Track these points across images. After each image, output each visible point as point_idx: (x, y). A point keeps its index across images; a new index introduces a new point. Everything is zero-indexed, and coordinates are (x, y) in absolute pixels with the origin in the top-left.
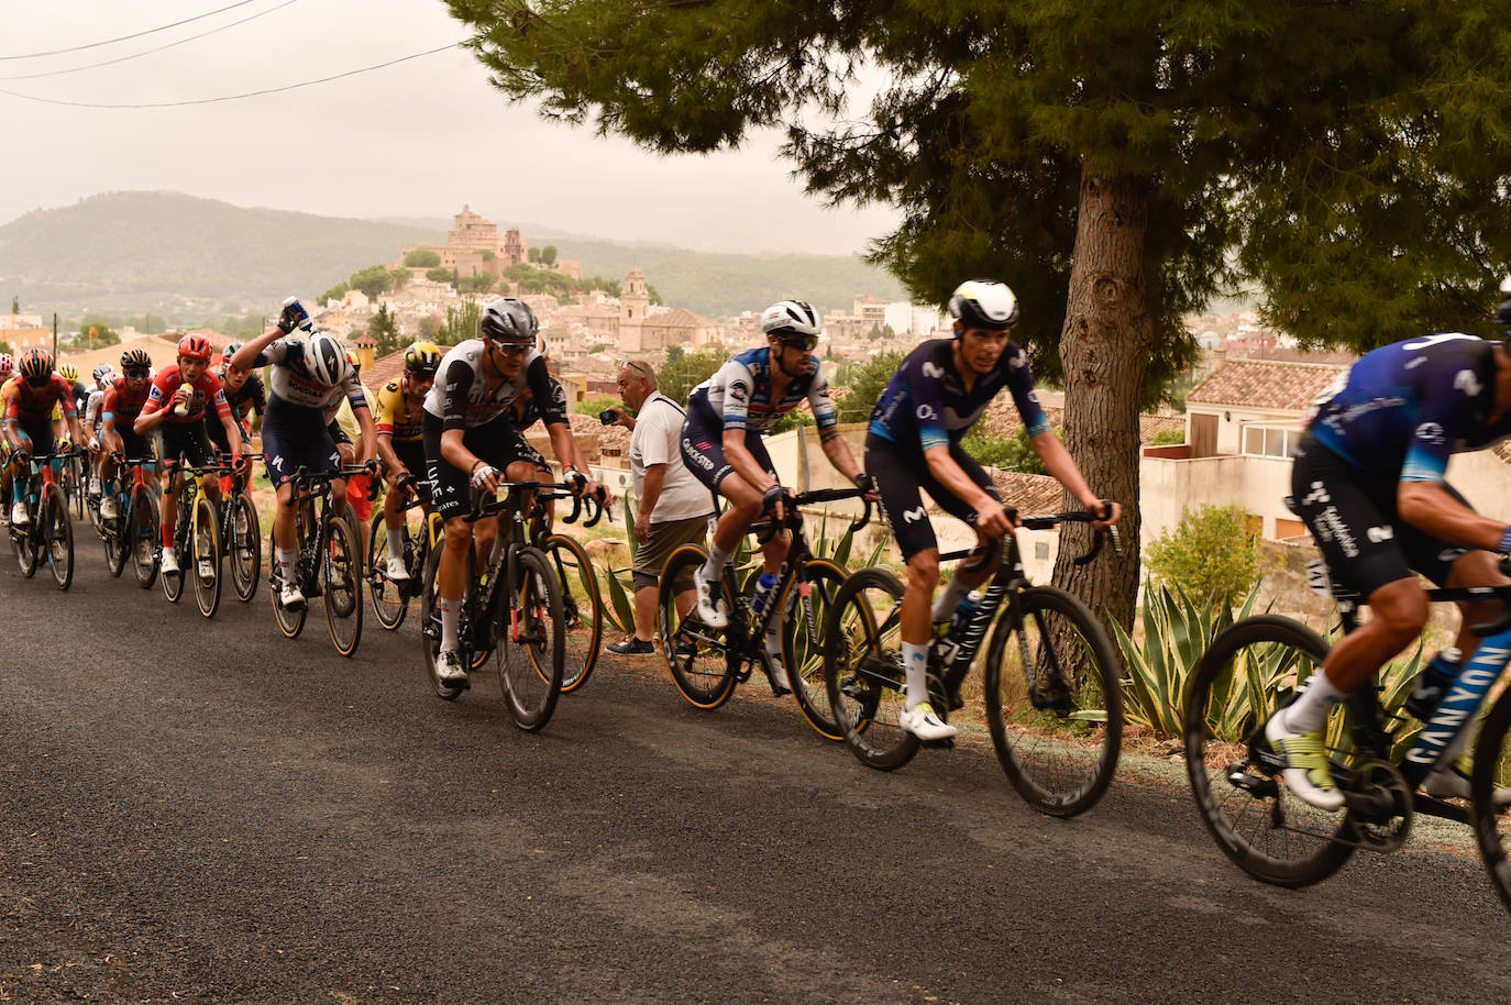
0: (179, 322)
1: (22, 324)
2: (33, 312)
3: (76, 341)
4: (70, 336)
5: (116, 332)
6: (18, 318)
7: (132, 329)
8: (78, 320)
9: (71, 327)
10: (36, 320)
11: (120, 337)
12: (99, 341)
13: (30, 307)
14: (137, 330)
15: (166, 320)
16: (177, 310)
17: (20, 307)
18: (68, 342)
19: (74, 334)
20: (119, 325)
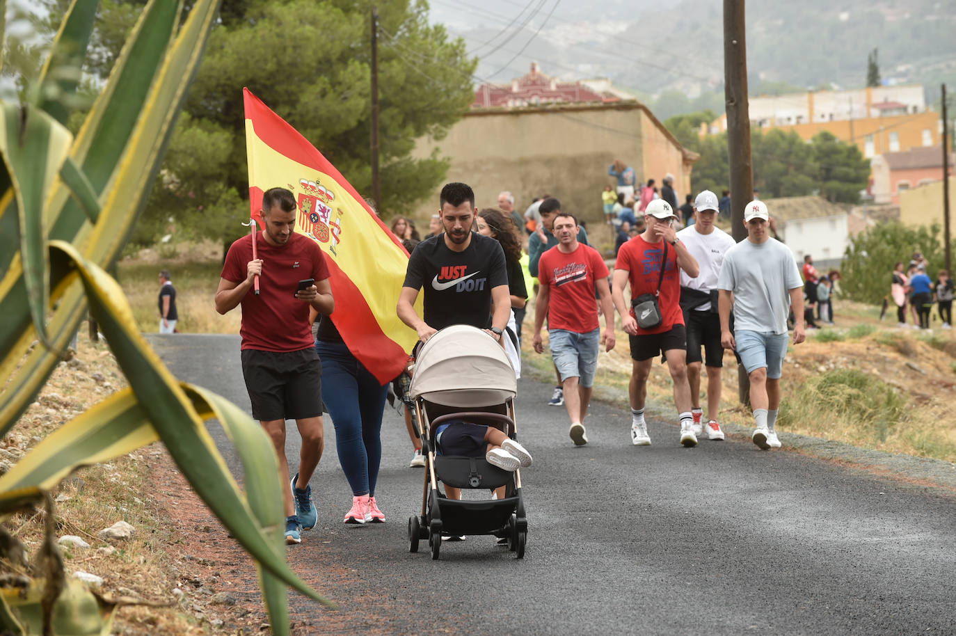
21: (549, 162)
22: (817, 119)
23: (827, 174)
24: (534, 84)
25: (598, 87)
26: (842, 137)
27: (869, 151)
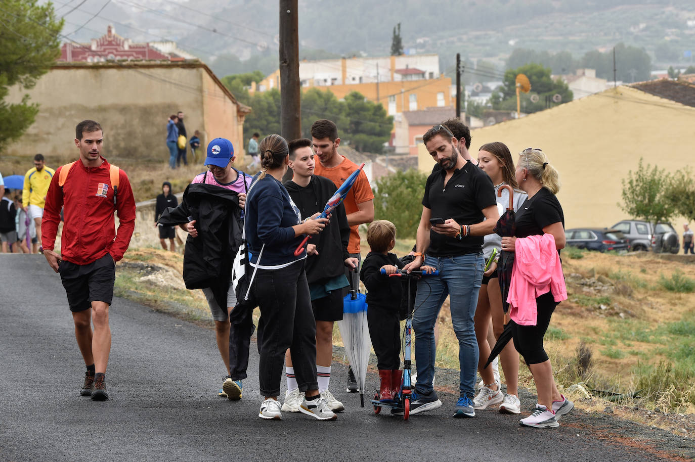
0: (674, 57)
1: (406, 72)
2: (425, 49)
3: (495, 100)
4: (486, 90)
5: (565, 80)
6: (401, 63)
7: (591, 73)
8: (499, 62)
9: (486, 73)
10: (430, 65)
11: (571, 87)
12: (535, 98)
13: (420, 41)
14: (599, 75)
15: (651, 54)
16: (670, 35)
17: (404, 43)
18: (483, 100)
19: (493, 85)
20: (569, 67)
21: (123, 110)
22: (349, 81)
23: (356, 128)
24: (110, 43)
25: (165, 49)
26: (369, 97)
27: (392, 110)
